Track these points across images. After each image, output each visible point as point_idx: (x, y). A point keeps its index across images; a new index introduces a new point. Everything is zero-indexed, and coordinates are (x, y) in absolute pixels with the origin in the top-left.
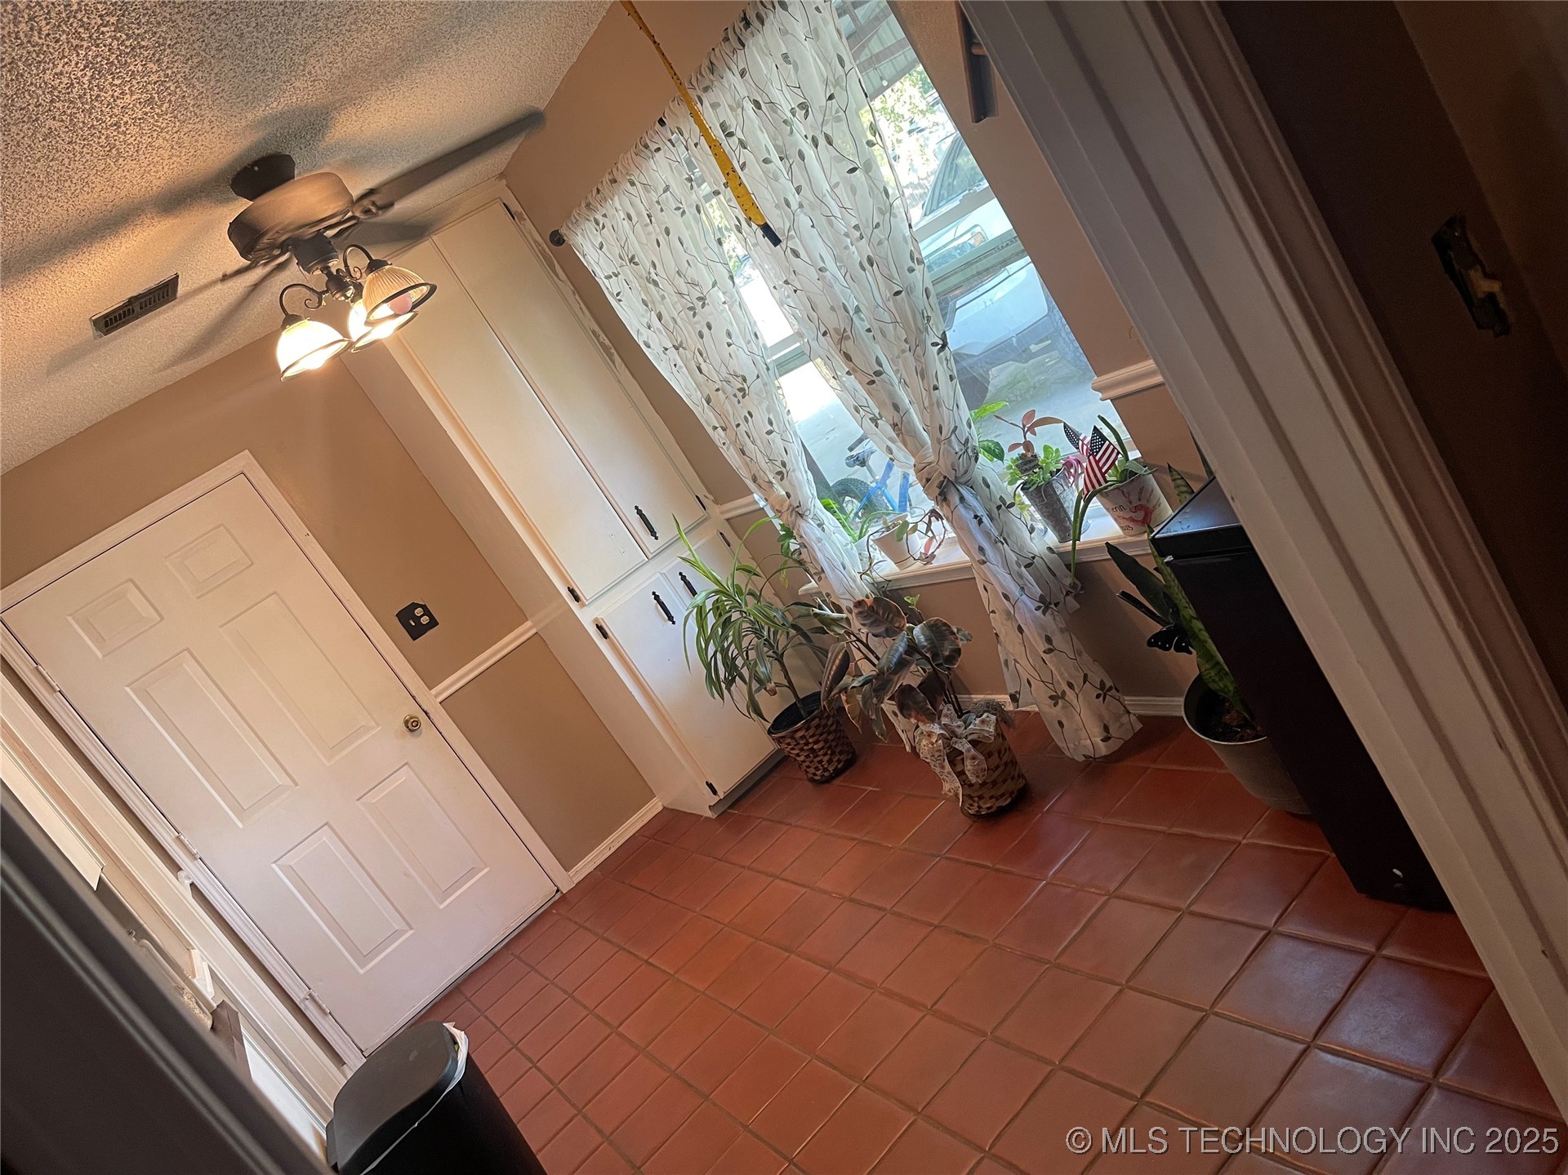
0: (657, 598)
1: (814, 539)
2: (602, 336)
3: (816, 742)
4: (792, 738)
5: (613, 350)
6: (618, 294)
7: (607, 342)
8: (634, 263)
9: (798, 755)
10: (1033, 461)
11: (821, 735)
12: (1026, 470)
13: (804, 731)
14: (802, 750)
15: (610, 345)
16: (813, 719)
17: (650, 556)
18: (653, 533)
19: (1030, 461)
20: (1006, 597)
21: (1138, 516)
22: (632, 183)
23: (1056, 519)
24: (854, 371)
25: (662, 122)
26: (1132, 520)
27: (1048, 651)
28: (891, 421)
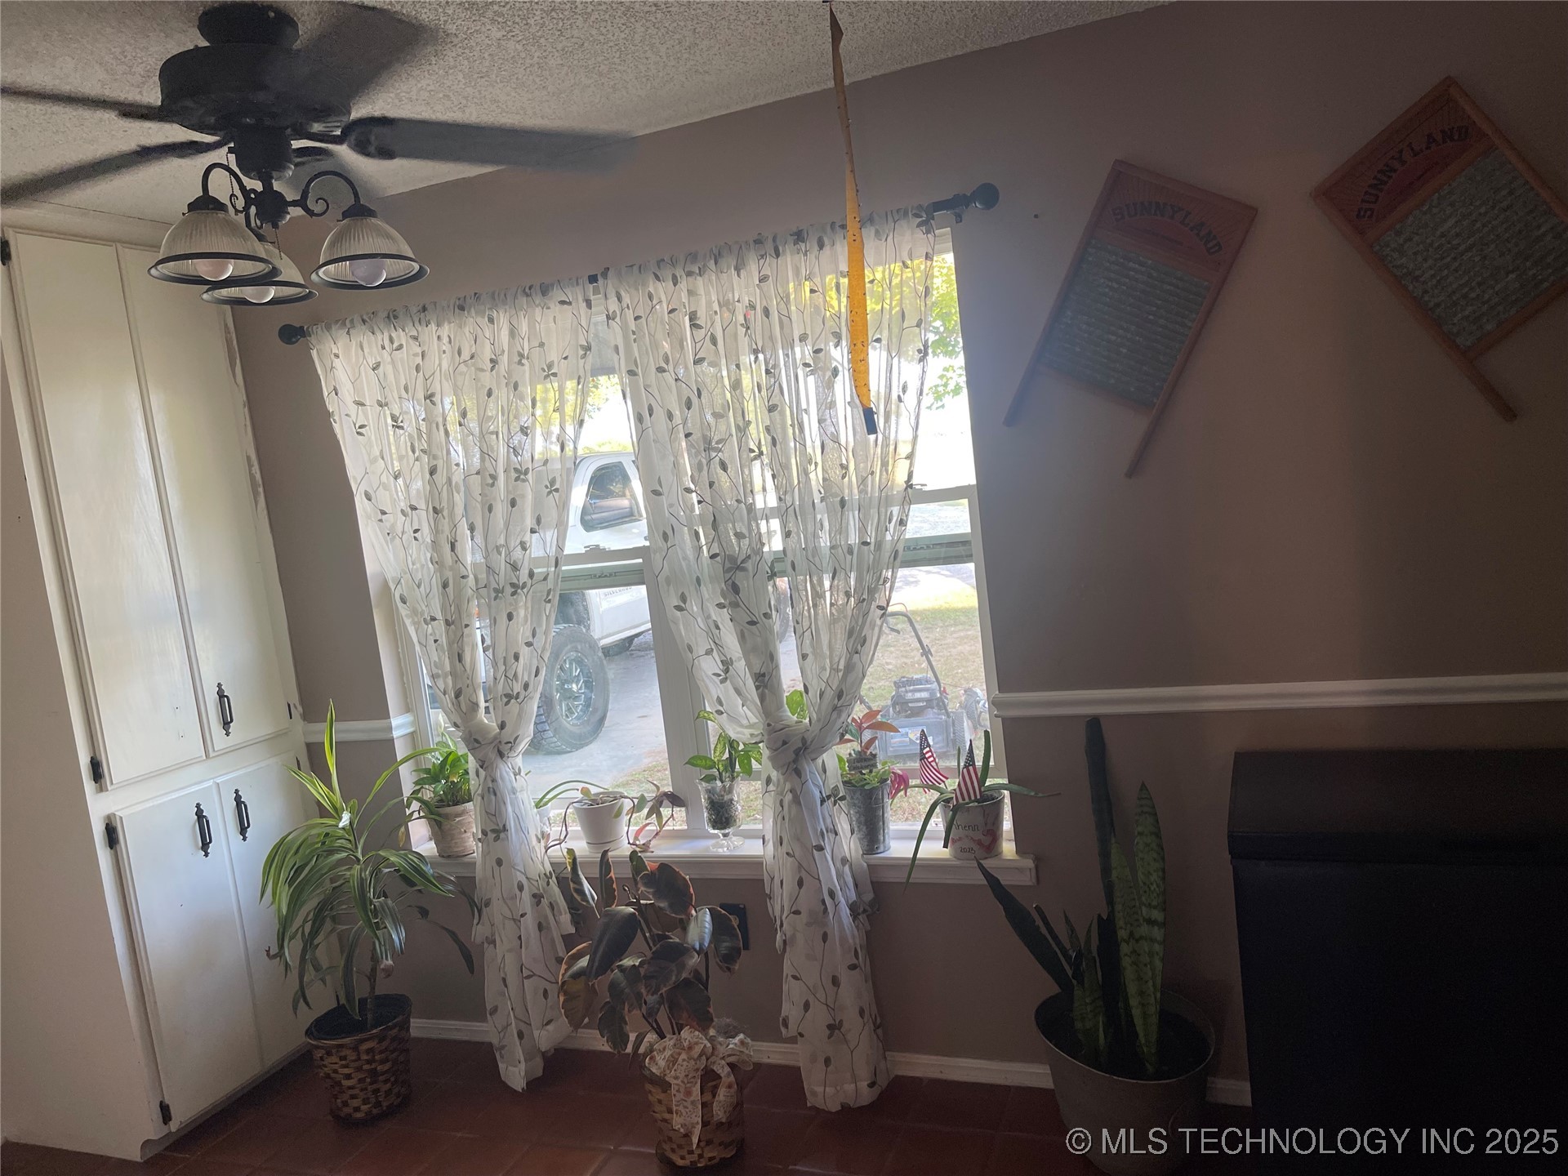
0: (200, 814)
1: (510, 787)
2: (256, 469)
3: (382, 1062)
4: (355, 1049)
5: (261, 490)
6: (361, 427)
7: (258, 476)
8: (431, 401)
9: (348, 1077)
10: (870, 760)
11: (393, 1052)
12: (854, 769)
13: (376, 1041)
14: (359, 1069)
15: (260, 482)
16: (391, 1028)
17: (212, 754)
18: (226, 724)
19: (865, 760)
20: (832, 894)
21: (986, 840)
22: (491, 320)
23: (871, 827)
24: (734, 605)
25: (593, 279)
26: (979, 843)
27: (853, 967)
28: (757, 670)
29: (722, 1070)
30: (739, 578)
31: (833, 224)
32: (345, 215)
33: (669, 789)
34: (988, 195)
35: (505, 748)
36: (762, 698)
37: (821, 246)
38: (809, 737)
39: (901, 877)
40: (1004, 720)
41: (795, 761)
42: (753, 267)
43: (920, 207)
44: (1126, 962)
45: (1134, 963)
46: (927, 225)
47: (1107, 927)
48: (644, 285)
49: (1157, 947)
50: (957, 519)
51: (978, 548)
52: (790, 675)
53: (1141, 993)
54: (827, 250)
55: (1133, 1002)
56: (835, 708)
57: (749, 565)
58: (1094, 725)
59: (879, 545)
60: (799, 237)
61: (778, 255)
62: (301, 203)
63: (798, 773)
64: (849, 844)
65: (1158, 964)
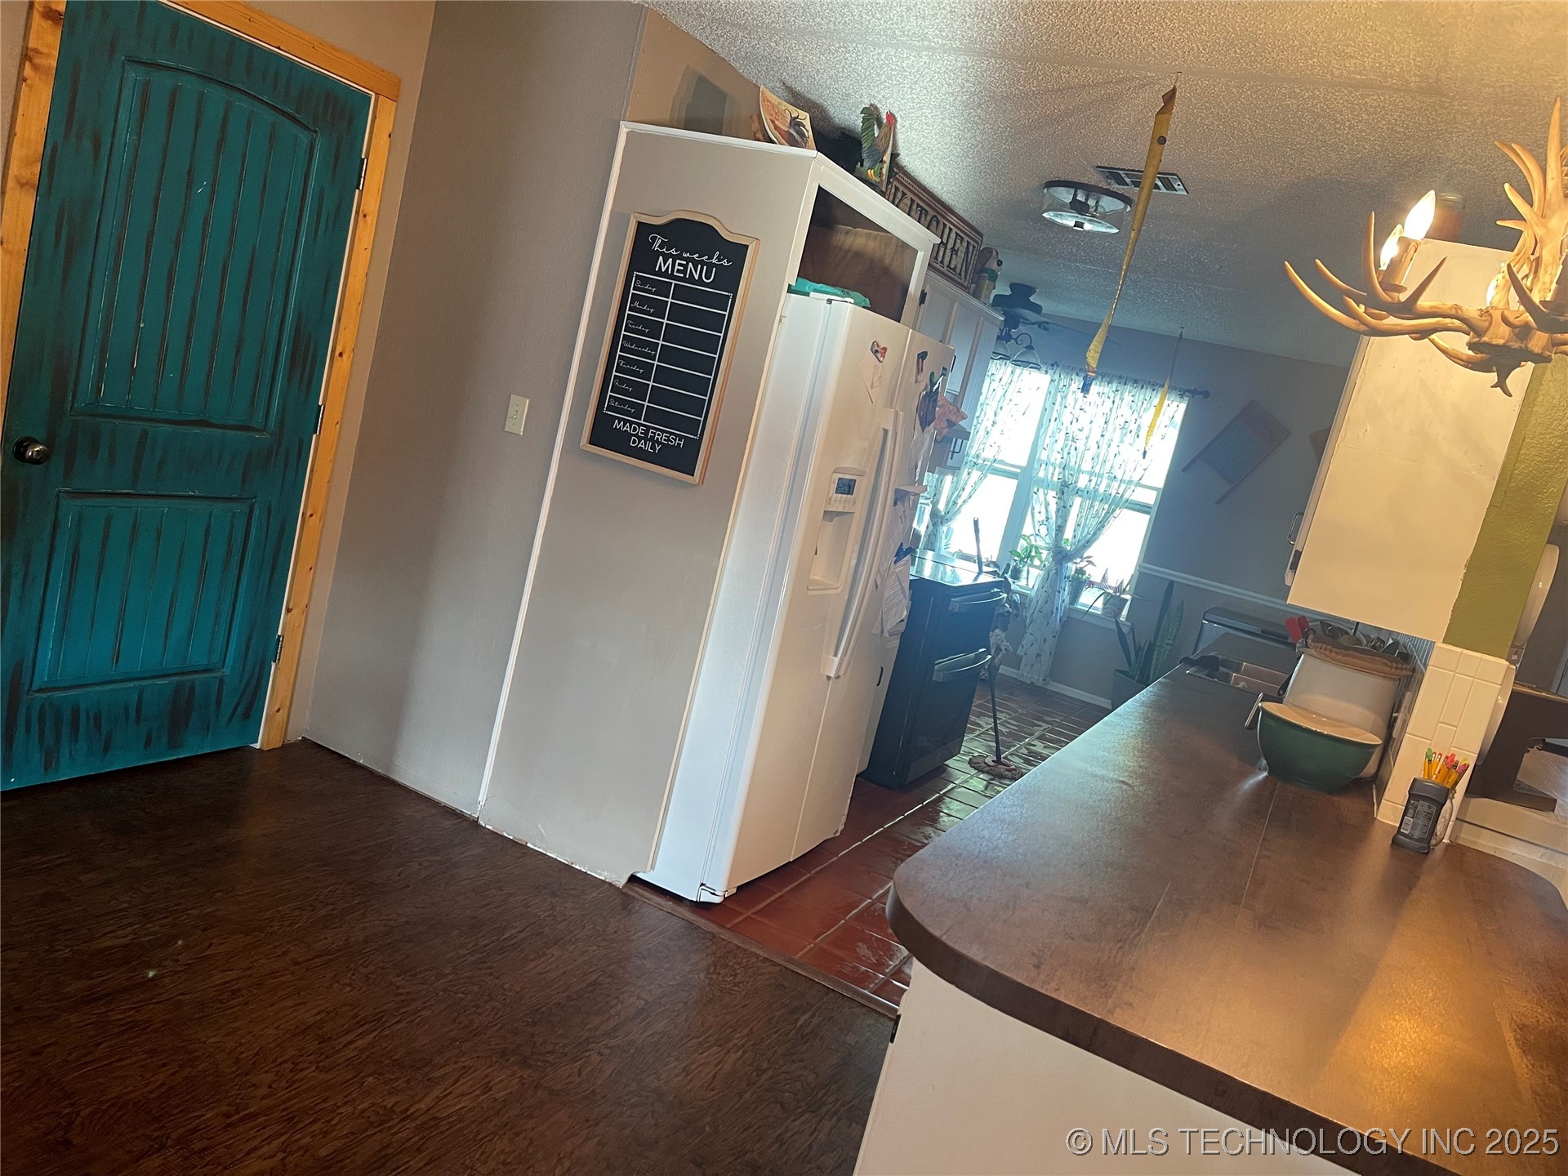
10: (1084, 572)
12: (1078, 573)
19: (1082, 572)
20: (1057, 609)
21: (1117, 612)
22: (1005, 364)
23: (1075, 595)
24: (1060, 498)
25: (1052, 365)
26: (1114, 611)
27: (1054, 637)
28: (1059, 524)
29: (1003, 648)
30: (1066, 490)
31: (1149, 382)
32: (1026, 347)
33: (994, 559)
34: (1206, 394)
35: (945, 521)
36: (1057, 535)
37: (1142, 388)
38: (1069, 553)
39: (1079, 617)
40: (1140, 573)
41: (1062, 560)
42: (1114, 386)
43: (1182, 389)
44: (1155, 653)
45: (1159, 651)
46: (1182, 396)
47: (1152, 646)
48: (1071, 375)
49: (1167, 652)
50: (1150, 498)
51: (1154, 511)
52: (1068, 534)
53: (1157, 660)
54: (1144, 390)
55: (1153, 667)
56: (1084, 546)
57: (1071, 486)
58: (1172, 583)
59: (1122, 496)
60: (1136, 381)
61: (1125, 384)
62: (1016, 340)
63: (1061, 564)
64: (1066, 595)
65: (1165, 657)
